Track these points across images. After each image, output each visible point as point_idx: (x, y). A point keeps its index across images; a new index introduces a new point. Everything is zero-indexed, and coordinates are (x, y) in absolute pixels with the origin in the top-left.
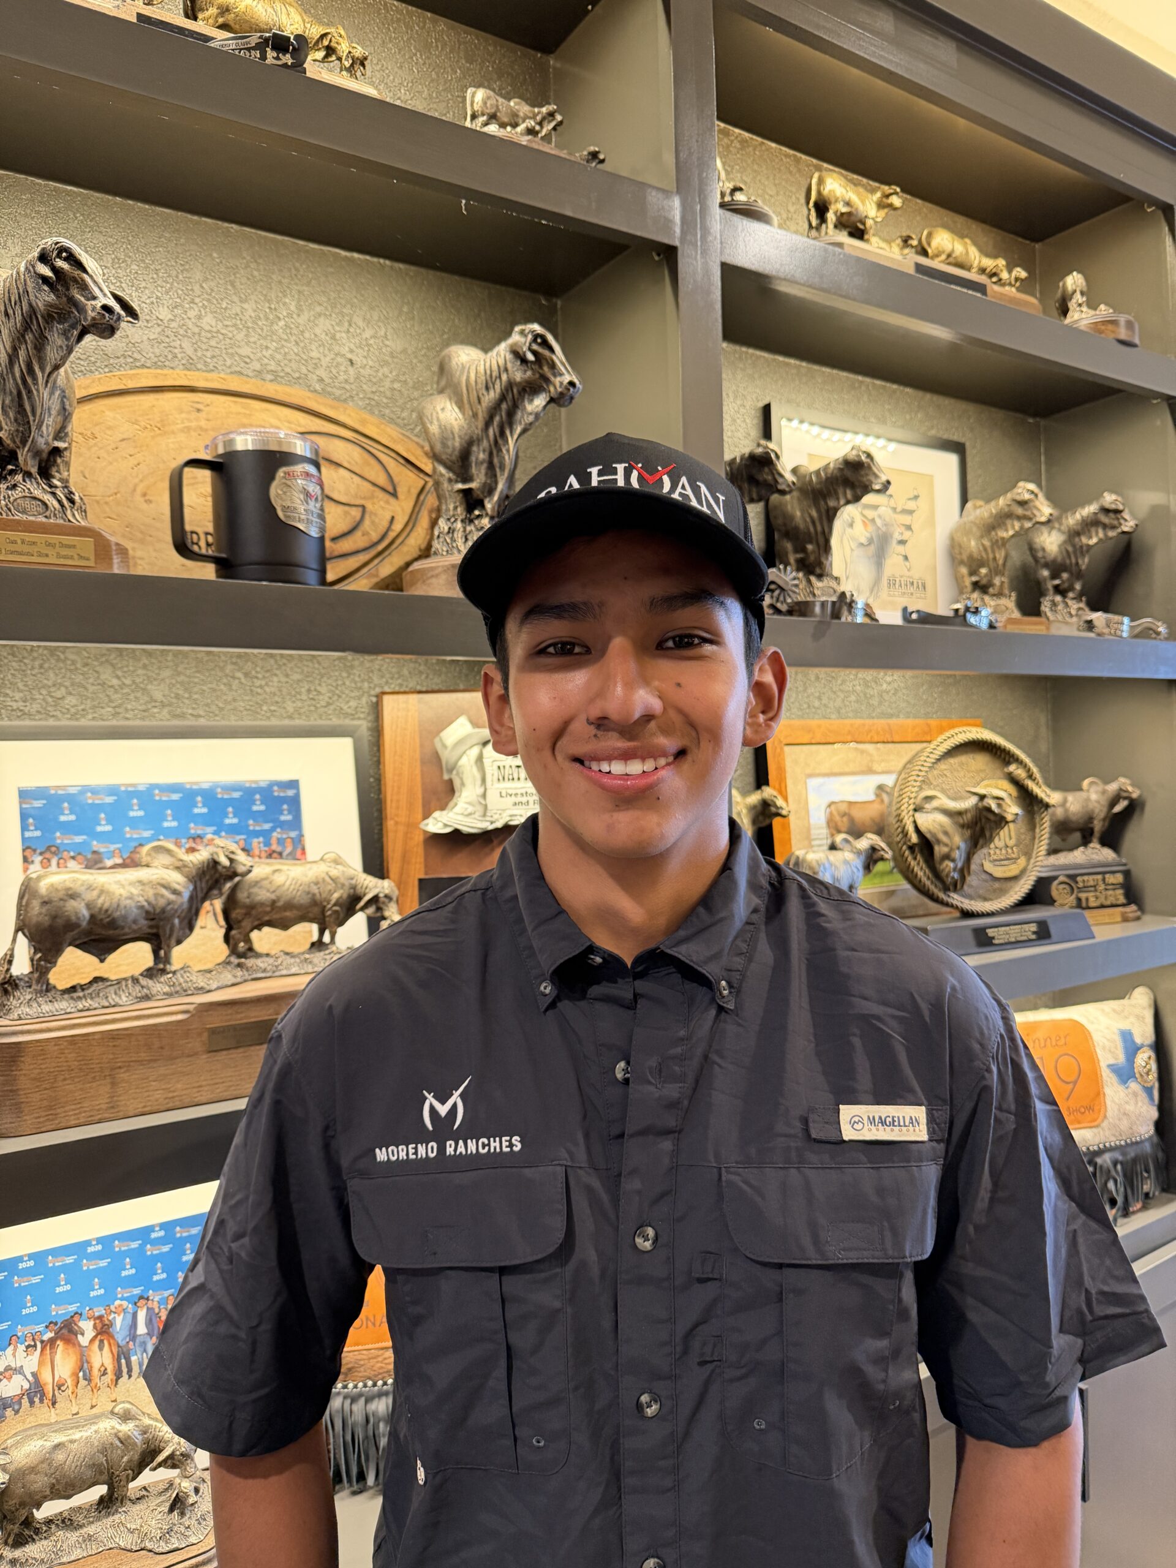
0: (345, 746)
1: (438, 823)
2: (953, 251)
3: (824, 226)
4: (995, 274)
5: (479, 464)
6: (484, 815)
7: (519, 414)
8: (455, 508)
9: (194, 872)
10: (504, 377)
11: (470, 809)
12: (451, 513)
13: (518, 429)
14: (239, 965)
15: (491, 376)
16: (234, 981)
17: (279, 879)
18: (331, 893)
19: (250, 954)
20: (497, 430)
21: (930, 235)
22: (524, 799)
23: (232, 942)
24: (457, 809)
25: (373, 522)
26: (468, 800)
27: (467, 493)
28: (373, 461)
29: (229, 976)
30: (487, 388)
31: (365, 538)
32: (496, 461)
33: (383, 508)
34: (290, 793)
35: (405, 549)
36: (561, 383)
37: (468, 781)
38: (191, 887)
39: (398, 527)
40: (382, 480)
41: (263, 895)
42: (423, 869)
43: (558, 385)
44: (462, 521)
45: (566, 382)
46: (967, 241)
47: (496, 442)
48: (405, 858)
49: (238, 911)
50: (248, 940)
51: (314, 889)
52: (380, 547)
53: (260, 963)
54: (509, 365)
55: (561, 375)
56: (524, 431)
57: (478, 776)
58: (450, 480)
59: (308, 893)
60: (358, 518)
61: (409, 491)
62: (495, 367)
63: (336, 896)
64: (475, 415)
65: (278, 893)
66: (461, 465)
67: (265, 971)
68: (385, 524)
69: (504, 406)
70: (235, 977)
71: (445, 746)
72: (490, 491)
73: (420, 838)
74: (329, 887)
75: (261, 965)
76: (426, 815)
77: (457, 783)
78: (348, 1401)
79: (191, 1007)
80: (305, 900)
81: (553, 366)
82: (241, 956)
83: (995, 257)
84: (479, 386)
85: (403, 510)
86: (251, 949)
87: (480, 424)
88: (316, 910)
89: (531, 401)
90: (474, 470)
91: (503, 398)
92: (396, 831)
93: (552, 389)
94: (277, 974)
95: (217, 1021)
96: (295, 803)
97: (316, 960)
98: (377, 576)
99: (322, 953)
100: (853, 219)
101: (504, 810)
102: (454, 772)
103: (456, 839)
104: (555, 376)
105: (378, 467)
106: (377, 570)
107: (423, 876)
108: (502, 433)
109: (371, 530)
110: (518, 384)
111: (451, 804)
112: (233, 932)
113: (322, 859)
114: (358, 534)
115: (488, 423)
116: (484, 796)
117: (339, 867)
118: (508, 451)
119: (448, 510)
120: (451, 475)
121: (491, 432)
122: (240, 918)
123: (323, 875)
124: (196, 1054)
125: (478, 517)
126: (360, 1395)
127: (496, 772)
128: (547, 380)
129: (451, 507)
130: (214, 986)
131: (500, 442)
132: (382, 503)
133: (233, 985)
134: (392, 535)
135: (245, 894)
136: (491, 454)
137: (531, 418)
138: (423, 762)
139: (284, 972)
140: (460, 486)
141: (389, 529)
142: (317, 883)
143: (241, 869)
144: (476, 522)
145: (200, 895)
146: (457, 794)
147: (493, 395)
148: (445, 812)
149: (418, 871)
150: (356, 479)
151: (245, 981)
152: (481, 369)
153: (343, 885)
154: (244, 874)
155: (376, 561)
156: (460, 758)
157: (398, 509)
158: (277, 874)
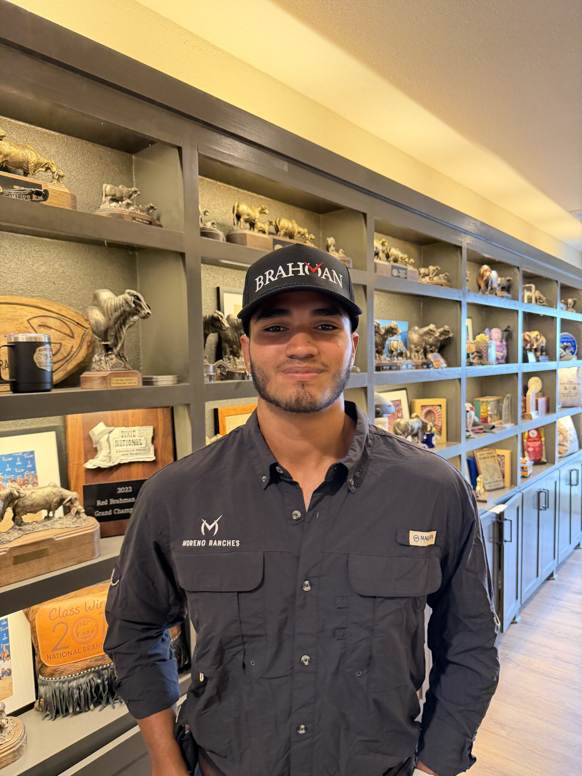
0: (52, 435)
1: (91, 464)
2: (288, 227)
3: (239, 222)
4: (304, 235)
5: (111, 336)
6: (110, 460)
7: (128, 321)
8: (101, 351)
9: (4, 498)
10: (122, 309)
11: (105, 458)
12: (100, 353)
13: (127, 326)
14: (20, 529)
15: (117, 307)
16: (19, 536)
17: (34, 496)
18: (53, 499)
19: (22, 524)
20: (119, 326)
21: (279, 221)
22: (126, 453)
23: (16, 521)
24: (99, 459)
25: (65, 349)
26: (104, 455)
27: (106, 346)
28: (64, 325)
29: (17, 534)
30: (115, 311)
31: (62, 355)
32: (118, 336)
33: (69, 343)
34: (31, 456)
35: (77, 358)
36: (144, 313)
37: (103, 447)
38: (3, 503)
39: (74, 350)
40: (68, 332)
41: (28, 502)
42: (85, 482)
43: (143, 313)
44: (105, 356)
45: (146, 313)
46: (294, 221)
47: (118, 330)
48: (77, 478)
49: (18, 509)
50: (21, 519)
51: (47, 498)
52: (67, 358)
53: (27, 527)
54: (124, 305)
55: (144, 309)
56: (130, 327)
57: (108, 445)
58: (99, 341)
59: (45, 500)
60: (59, 348)
61: (79, 335)
62: (118, 304)
63: (55, 500)
64: (110, 319)
65: (33, 501)
66: (104, 336)
67: (29, 530)
68: (69, 349)
69: (122, 318)
70: (19, 534)
71: (94, 434)
72: (116, 346)
73: (82, 470)
74: (53, 497)
75: (28, 528)
76: (86, 461)
77: (99, 449)
78: (62, 683)
79: (7, 549)
80: (43, 502)
81: (141, 306)
82: (20, 525)
83: (304, 228)
84: (112, 310)
85: (76, 343)
86: (22, 522)
87: (112, 322)
88: (48, 506)
89: (132, 317)
90: (109, 338)
91: (121, 315)
92: (73, 467)
93: (140, 314)
94: (34, 531)
95: (16, 553)
96: (33, 460)
97: (48, 524)
98: (66, 370)
99: (50, 521)
100: (250, 220)
101: (118, 458)
102: (98, 444)
103: (99, 470)
104: (142, 310)
105: (66, 327)
106: (66, 368)
107: (85, 484)
108: (121, 327)
109: (64, 352)
110: (127, 311)
111: (96, 456)
112: (17, 517)
113: (49, 486)
114: (59, 354)
115: (115, 323)
116: (110, 453)
117: (56, 488)
118: (123, 333)
119: (98, 351)
120: (100, 339)
121: (116, 326)
122: (19, 511)
123: (50, 492)
124: (10, 566)
125: (111, 354)
126: (66, 681)
127: (115, 443)
128: (139, 311)
129: (100, 350)
130: (13, 539)
131: (120, 329)
132: (68, 341)
133: (19, 537)
134: (72, 353)
135: (21, 503)
136: (116, 334)
137: (132, 323)
138: (84, 440)
139: (37, 530)
140: (104, 343)
141: (71, 351)
142: (48, 496)
143: (22, 495)
144: (110, 356)
145: (6, 506)
146: (99, 453)
147: (117, 314)
148: (94, 460)
149: (82, 482)
150: (58, 333)
151: (23, 535)
152: (113, 304)
153: (58, 495)
154: (23, 497)
155: (66, 364)
156: (100, 439)
157: (75, 343)
158: (33, 494)
